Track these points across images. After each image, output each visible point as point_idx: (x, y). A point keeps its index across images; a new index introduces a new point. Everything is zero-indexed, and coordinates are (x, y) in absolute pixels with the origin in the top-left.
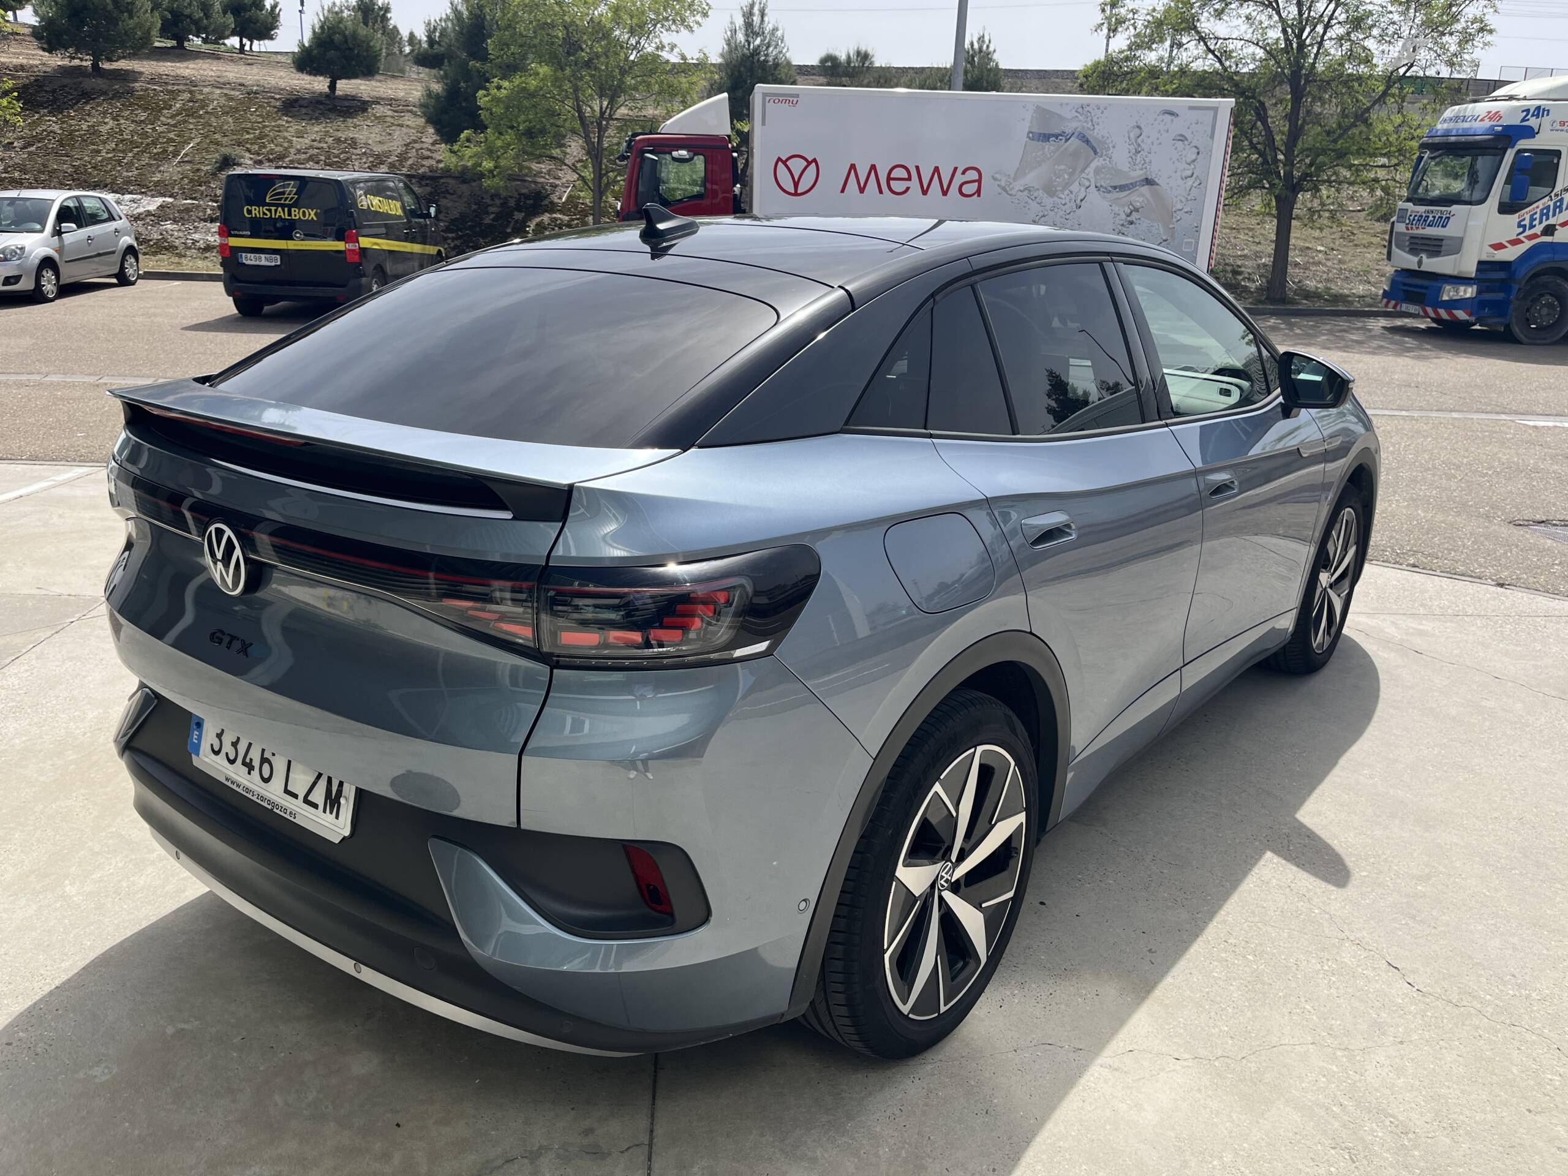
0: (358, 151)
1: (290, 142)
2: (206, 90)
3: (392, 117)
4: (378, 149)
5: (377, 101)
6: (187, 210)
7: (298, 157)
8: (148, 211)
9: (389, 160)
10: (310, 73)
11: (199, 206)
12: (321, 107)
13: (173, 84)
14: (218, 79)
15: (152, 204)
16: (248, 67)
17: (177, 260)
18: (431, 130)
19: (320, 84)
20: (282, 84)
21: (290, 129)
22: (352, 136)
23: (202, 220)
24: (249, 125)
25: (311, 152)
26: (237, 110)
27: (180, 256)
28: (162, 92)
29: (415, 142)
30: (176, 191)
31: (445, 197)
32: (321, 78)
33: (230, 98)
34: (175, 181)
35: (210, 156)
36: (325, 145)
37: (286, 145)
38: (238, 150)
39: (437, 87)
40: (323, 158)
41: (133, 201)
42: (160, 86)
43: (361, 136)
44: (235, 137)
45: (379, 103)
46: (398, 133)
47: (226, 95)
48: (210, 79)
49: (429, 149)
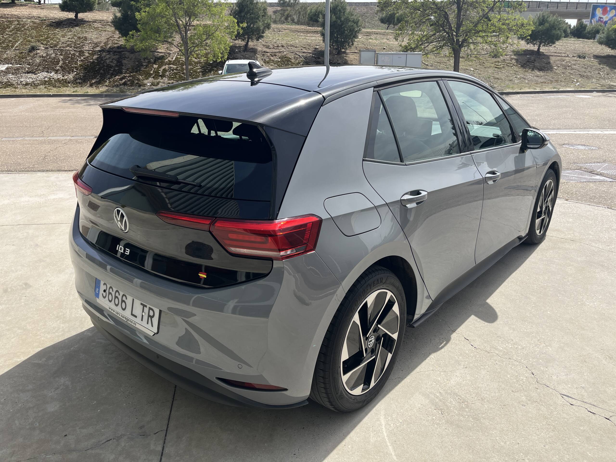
0: (88, 42)
1: (60, 39)
2: (24, 20)
3: (101, 27)
4: (96, 41)
5: (95, 21)
6: (18, 69)
7: (63, 45)
8: (2, 70)
9: (101, 45)
10: (67, 11)
11: (22, 67)
12: (72, 25)
13: (10, 18)
14: (29, 15)
15: (3, 67)
16: (42, 10)
17: (14, 90)
18: (117, 32)
19: (71, 15)
20: (56, 16)
21: (59, 34)
22: (85, 36)
23: (24, 73)
24: (43, 33)
25: (68, 43)
26: (37, 28)
27: (15, 88)
28: (6, 21)
29: (111, 37)
30: (13, 61)
31: (124, 60)
32: (72, 13)
33: (35, 23)
34: (13, 57)
35: (27, 47)
36: (74, 40)
37: (58, 41)
38: (38, 44)
39: (119, 15)
40: (73, 45)
42: (5, 19)
43: (89, 36)
44: (37, 39)
45: (96, 22)
46: (104, 34)
47: (33, 21)
48: (26, 15)
49: (117, 40)
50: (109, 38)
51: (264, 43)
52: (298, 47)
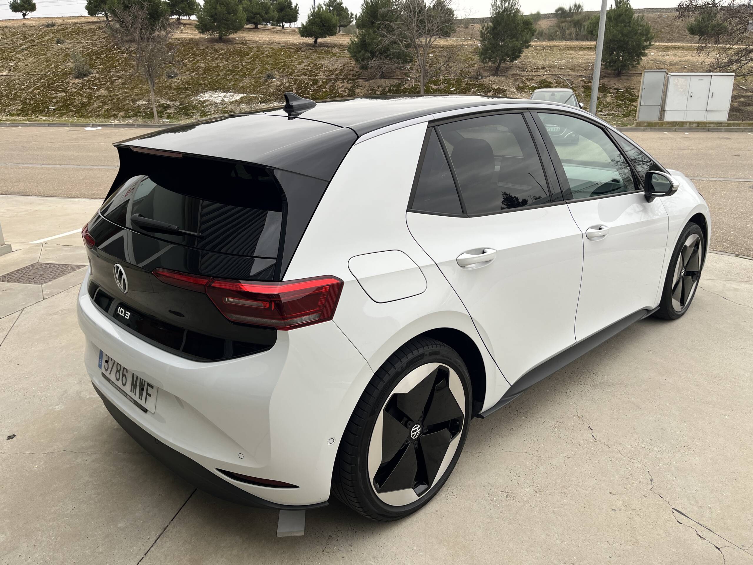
0: (323, 69)
1: (296, 67)
2: (264, 46)
3: (339, 53)
4: (331, 68)
6: (253, 99)
7: (298, 73)
8: (236, 100)
9: (336, 73)
10: (306, 37)
11: (256, 97)
12: (310, 51)
13: (251, 44)
14: (268, 41)
15: (238, 97)
16: (283, 35)
19: (310, 41)
20: (295, 42)
21: (296, 61)
22: (321, 63)
23: (258, 103)
25: (304, 71)
26: (275, 54)
28: (246, 48)
29: (348, 63)
30: (248, 91)
31: (358, 88)
32: (311, 38)
33: (273, 49)
34: (248, 86)
35: (263, 75)
36: (309, 68)
37: (294, 68)
38: (274, 72)
40: (308, 73)
41: (231, 96)
42: (246, 45)
43: (325, 62)
44: (274, 66)
45: (335, 47)
46: (341, 60)
48: (266, 41)
49: (353, 67)
50: (345, 64)
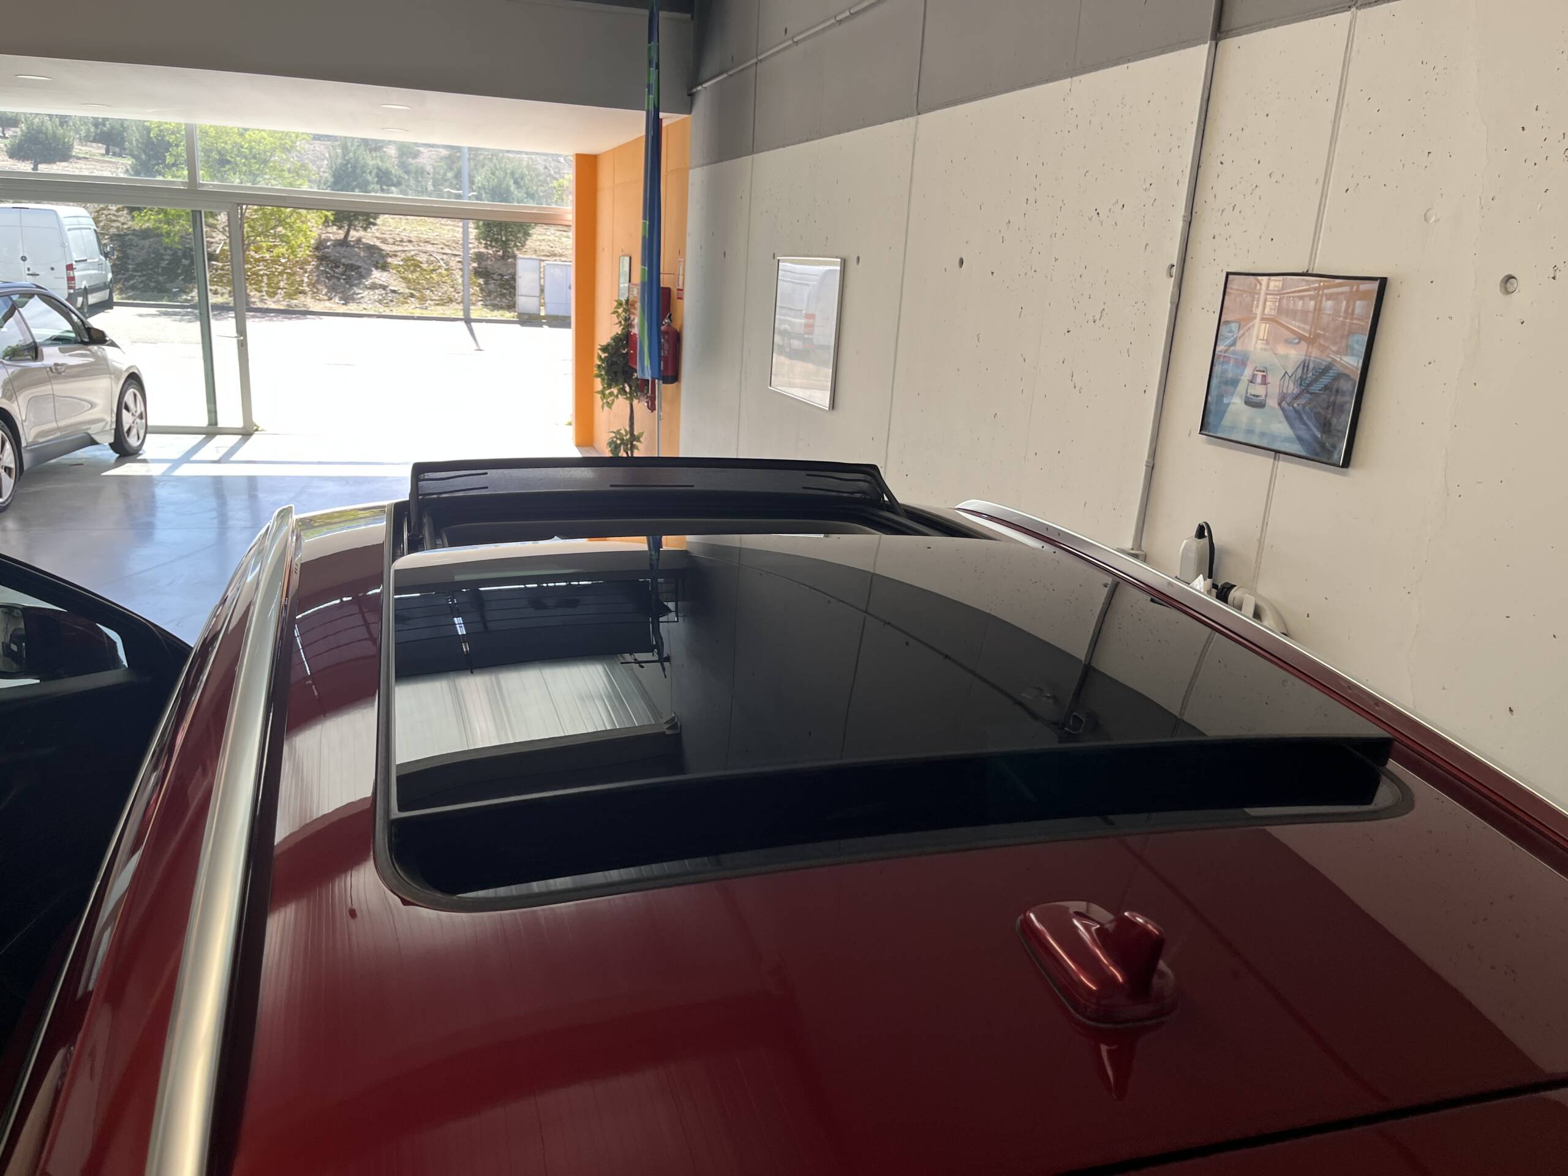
19: (27, 167)
32: (27, 162)
49: (114, 215)
50: (100, 210)
51: (378, 235)
52: (437, 244)
